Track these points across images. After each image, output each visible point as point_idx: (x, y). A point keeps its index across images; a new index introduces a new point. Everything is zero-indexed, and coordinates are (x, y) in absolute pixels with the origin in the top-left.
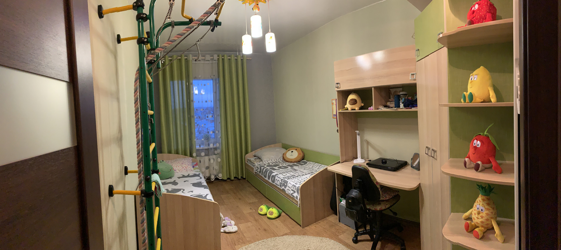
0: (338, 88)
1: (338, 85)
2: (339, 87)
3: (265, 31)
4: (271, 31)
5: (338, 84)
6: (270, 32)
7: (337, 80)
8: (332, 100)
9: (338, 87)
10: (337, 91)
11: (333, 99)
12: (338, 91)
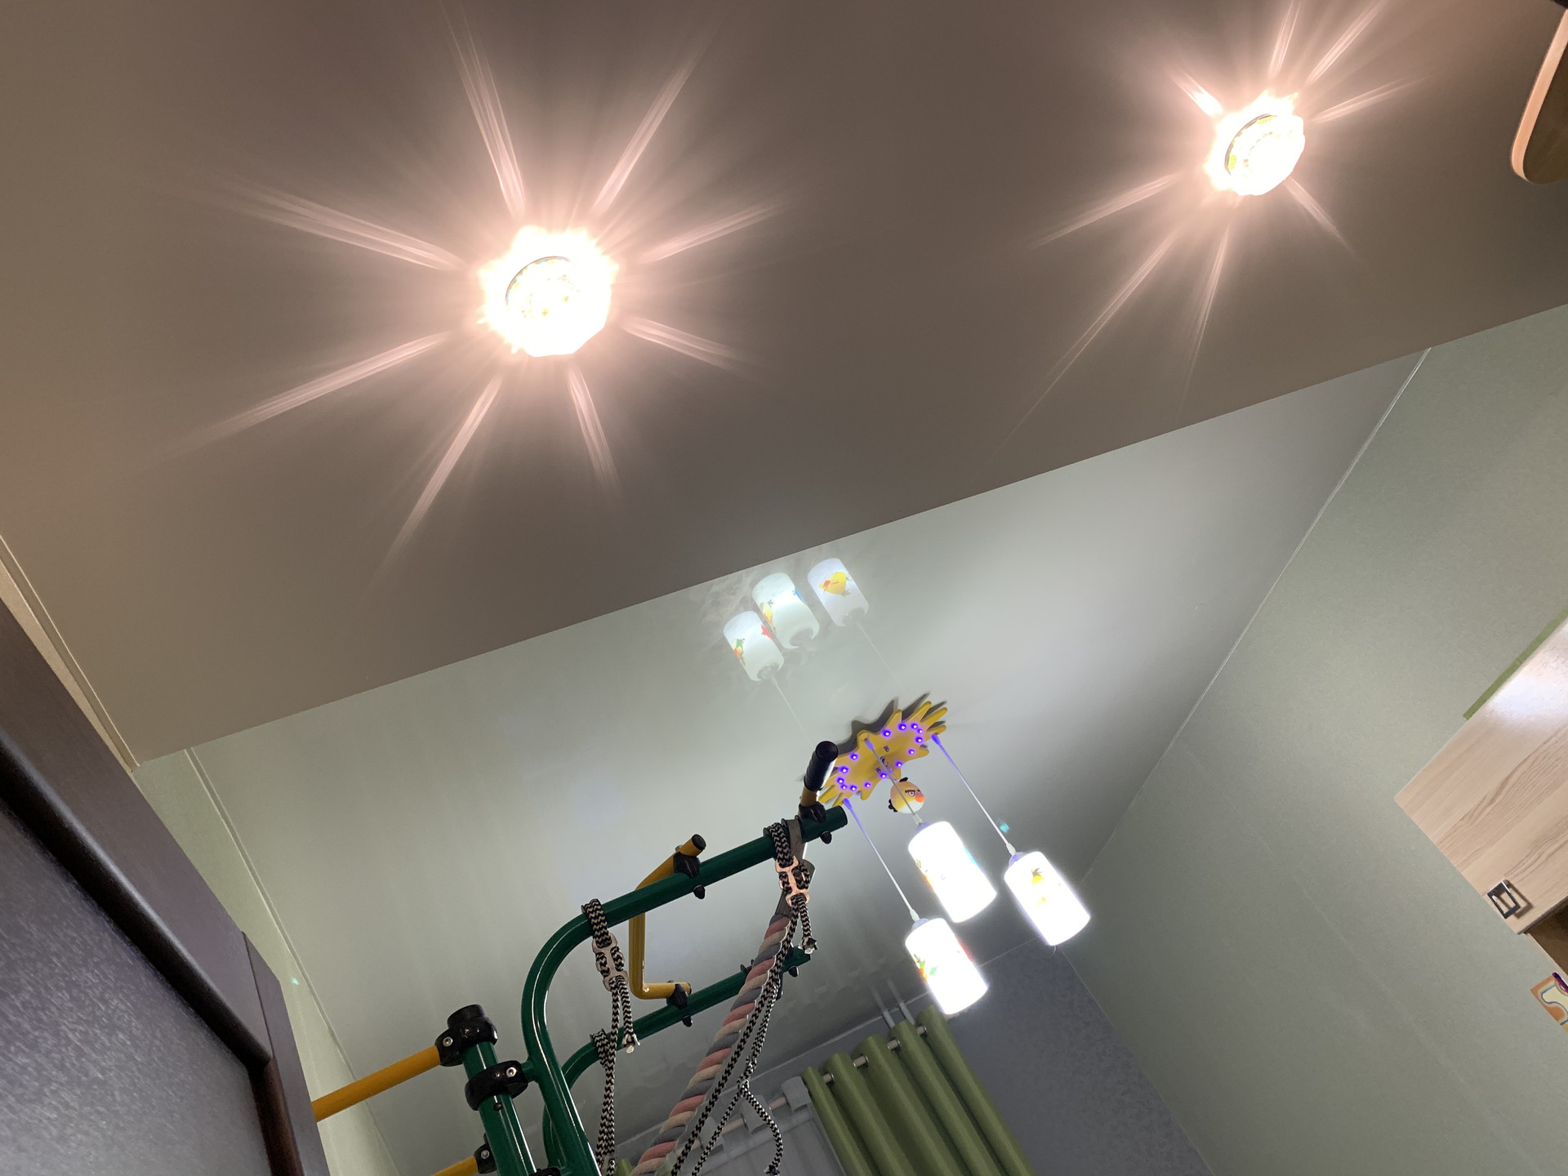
0: (1519, 916)
1: (1504, 896)
2: (1522, 904)
3: (994, 861)
4: (1017, 850)
5: (1498, 891)
6: (1016, 858)
7: (1480, 875)
8: (1534, 991)
9: (1517, 906)
10: (1526, 931)
11: (1534, 984)
12: (1532, 930)
